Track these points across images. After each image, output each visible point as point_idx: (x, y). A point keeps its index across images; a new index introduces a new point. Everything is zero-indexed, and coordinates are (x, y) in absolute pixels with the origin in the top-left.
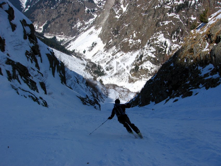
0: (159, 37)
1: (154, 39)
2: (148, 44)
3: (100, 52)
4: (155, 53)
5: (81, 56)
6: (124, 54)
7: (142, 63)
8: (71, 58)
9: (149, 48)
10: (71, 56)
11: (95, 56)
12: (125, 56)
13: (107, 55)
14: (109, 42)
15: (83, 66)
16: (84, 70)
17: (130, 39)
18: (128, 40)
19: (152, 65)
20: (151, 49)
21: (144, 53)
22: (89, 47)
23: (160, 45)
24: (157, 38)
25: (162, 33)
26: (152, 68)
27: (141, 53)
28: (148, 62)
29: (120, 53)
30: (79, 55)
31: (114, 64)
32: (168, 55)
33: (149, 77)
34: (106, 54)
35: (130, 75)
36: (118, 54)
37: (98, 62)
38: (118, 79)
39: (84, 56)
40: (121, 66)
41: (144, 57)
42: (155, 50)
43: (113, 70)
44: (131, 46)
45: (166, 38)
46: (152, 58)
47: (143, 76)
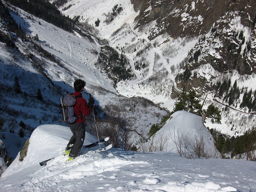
0: (231, 23)
1: (223, 23)
2: (213, 30)
3: (127, 27)
4: (221, 51)
5: (91, 31)
6: (171, 39)
7: (196, 66)
8: (73, 40)
9: (213, 40)
10: (73, 32)
11: (118, 34)
12: (171, 45)
13: (139, 37)
14: (146, 11)
15: (93, 56)
16: (95, 64)
17: (184, 12)
18: (181, 13)
19: (213, 72)
20: (216, 43)
21: (203, 47)
22: (107, 13)
23: (232, 37)
24: (229, 22)
25: (239, 15)
26: (213, 77)
27: (198, 47)
28: (208, 65)
29: (163, 37)
30: (87, 29)
31: (150, 57)
32: (242, 57)
33: (206, 92)
34: (138, 34)
35: (175, 85)
36: (160, 39)
37: (122, 49)
38: (154, 89)
39: (97, 32)
40: (161, 64)
41: (202, 56)
42: (222, 46)
43: (148, 70)
44: (185, 27)
45: (245, 25)
46: (215, 59)
47: (197, 89)
